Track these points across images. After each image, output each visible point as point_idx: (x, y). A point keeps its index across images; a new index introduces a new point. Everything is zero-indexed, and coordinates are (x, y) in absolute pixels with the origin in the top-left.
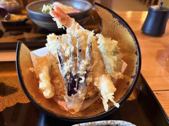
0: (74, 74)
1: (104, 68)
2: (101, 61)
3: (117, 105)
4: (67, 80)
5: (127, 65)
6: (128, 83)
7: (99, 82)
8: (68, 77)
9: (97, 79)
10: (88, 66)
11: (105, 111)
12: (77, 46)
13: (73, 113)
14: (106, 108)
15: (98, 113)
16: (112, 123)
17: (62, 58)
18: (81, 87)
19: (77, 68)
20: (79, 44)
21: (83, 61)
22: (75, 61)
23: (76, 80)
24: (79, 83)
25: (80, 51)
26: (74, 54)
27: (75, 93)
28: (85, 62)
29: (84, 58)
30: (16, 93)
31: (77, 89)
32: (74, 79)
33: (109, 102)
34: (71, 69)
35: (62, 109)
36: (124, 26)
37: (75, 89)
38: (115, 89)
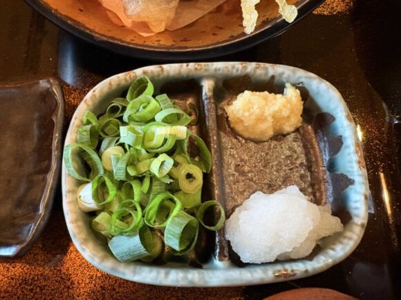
11: (244, 34)
13: (145, 35)
14: (250, 22)
16: (259, 72)
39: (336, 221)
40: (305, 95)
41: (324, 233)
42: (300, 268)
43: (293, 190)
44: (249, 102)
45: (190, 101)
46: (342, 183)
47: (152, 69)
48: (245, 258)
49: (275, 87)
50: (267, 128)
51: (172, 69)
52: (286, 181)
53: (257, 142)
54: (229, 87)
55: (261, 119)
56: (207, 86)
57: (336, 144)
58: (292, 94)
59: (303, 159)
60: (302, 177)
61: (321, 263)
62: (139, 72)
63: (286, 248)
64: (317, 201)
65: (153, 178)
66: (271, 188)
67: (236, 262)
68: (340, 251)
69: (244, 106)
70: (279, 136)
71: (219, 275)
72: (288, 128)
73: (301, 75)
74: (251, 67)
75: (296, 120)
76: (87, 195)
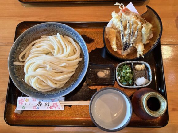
0: (128, 42)
1: (142, 40)
2: (141, 37)
3: (143, 57)
4: (124, 44)
5: (153, 36)
6: (151, 47)
7: (138, 46)
8: (125, 43)
9: (137, 45)
10: (135, 40)
11: (137, 57)
12: (132, 30)
13: (124, 56)
14: (138, 56)
15: (134, 57)
16: (140, 62)
17: (123, 35)
18: (129, 48)
19: (130, 40)
20: (133, 29)
21: (133, 38)
22: (130, 37)
23: (128, 45)
24: (129, 46)
25: (132, 33)
26: (130, 34)
27: (126, 50)
28: (134, 38)
29: (134, 36)
30: (94, 42)
31: (128, 48)
32: (127, 44)
33: (140, 55)
34: (127, 40)
36: (158, 20)
37: (127, 48)
38: (144, 49)
39: (148, 81)
40: (145, 65)
41: (146, 82)
42: (144, 86)
44: (138, 66)
45: (130, 65)
46: (149, 76)
47: (126, 62)
48: (138, 85)
49: (141, 64)
50: (140, 69)
51: (128, 62)
52: (142, 76)
53: (139, 71)
54: (135, 64)
55: (139, 68)
56: (132, 64)
57: (149, 71)
58: (143, 65)
59: (145, 73)
60: (145, 75)
61: (146, 85)
62: (124, 62)
63: (142, 84)
64: (146, 79)
65: (127, 76)
66: (141, 77)
67: (136, 85)
68: (148, 84)
70: (142, 70)
71: (135, 87)
72: (143, 69)
73: (145, 63)
74: (138, 62)
75: (144, 68)
76: (119, 78)
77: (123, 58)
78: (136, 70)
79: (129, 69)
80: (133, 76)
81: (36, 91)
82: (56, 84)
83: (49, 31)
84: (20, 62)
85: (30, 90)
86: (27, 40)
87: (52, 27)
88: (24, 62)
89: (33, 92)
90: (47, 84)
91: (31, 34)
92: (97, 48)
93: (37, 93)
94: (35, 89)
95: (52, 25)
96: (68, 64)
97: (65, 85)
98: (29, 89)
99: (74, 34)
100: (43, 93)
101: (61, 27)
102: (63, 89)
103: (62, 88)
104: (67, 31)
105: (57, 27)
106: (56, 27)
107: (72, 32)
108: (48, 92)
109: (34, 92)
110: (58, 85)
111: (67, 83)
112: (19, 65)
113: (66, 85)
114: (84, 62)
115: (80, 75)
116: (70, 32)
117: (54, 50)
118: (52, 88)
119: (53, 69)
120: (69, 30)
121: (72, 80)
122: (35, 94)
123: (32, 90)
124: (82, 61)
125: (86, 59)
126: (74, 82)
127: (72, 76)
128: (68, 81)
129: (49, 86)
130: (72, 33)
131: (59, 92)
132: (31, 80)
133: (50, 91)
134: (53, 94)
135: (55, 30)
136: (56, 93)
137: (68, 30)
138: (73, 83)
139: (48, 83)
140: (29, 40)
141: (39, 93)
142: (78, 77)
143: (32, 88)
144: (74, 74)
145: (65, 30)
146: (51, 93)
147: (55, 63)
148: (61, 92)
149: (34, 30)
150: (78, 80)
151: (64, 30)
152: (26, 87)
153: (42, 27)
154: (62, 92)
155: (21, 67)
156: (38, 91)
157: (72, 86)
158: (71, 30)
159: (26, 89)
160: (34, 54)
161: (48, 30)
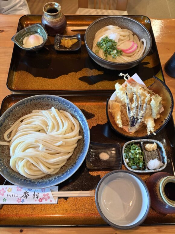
0: (135, 117)
1: (151, 114)
2: (150, 111)
3: (155, 134)
4: (131, 119)
5: (164, 110)
6: (162, 122)
7: (147, 121)
8: (132, 118)
9: (147, 120)
10: (143, 114)
11: (147, 135)
12: (139, 102)
13: (131, 134)
14: (149, 133)
15: (144, 135)
16: (150, 141)
17: (130, 109)
19: (137, 115)
20: (141, 102)
21: (141, 111)
22: (137, 111)
23: (136, 120)
24: (137, 121)
25: (140, 106)
26: (137, 107)
27: (134, 126)
28: (142, 112)
29: (142, 110)
30: (94, 117)
31: (136, 124)
32: (135, 119)
33: (151, 131)
34: (134, 115)
35: (125, 131)
37: (135, 124)
38: (155, 125)
39: (163, 164)
40: (157, 144)
41: (161, 166)
42: (158, 170)
43: (156, 159)
44: (149, 146)
45: (139, 145)
46: (164, 158)
47: (134, 141)
49: (152, 143)
51: (137, 141)
53: (150, 152)
54: (145, 143)
55: (151, 148)
56: (142, 143)
57: (162, 152)
58: (155, 144)
59: (157, 154)
60: (158, 157)
61: (161, 169)
62: (132, 141)
63: (156, 167)
64: (160, 161)
65: (137, 158)
66: (153, 159)
67: (149, 169)
68: (163, 168)
69: (148, 146)
70: (153, 151)
71: (147, 171)
72: (155, 149)
73: (156, 141)
74: (149, 140)
75: (156, 148)
76: (127, 160)
77: (131, 136)
78: (146, 150)
79: (138, 149)
80: (144, 157)
81: (23, 179)
82: (50, 168)
83: (42, 105)
84: (5, 141)
85: (17, 176)
86: (15, 115)
87: (46, 100)
88: (9, 141)
89: (19, 180)
90: (39, 169)
91: (21, 108)
92: (98, 124)
93: (24, 180)
94: (22, 176)
95: (46, 98)
96: (64, 143)
97: (60, 170)
98: (14, 175)
99: (72, 108)
100: (32, 181)
101: (56, 101)
102: (58, 176)
103: (57, 174)
104: (63, 105)
105: (52, 100)
106: (50, 100)
107: (70, 105)
108: (38, 179)
109: (21, 180)
110: (52, 170)
111: (63, 167)
112: (3, 146)
113: (62, 170)
114: (84, 141)
115: (79, 157)
116: (67, 106)
117: (48, 127)
118: (44, 173)
119: (46, 150)
120: (66, 104)
121: (69, 163)
122: (23, 182)
123: (18, 177)
124: (81, 140)
125: (86, 136)
126: (72, 166)
127: (69, 159)
128: (64, 165)
129: (40, 171)
130: (69, 107)
131: (54, 179)
132: (18, 164)
133: (42, 178)
134: (45, 181)
135: (49, 104)
136: (49, 180)
137: (64, 103)
138: (70, 168)
139: (40, 167)
140: (17, 115)
141: (27, 181)
142: (77, 160)
143: (19, 174)
144: (71, 157)
145: (61, 103)
146: (42, 181)
147: (50, 142)
148: (55, 179)
149: (25, 104)
150: (77, 163)
151: (59, 104)
152: (11, 173)
153: (34, 100)
154: (57, 179)
155: (5, 148)
156: (27, 178)
157: (70, 170)
158: (68, 103)
159: (11, 175)
160: (23, 132)
161: (40, 104)
